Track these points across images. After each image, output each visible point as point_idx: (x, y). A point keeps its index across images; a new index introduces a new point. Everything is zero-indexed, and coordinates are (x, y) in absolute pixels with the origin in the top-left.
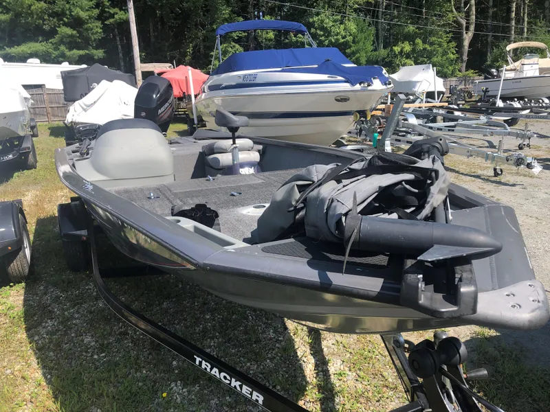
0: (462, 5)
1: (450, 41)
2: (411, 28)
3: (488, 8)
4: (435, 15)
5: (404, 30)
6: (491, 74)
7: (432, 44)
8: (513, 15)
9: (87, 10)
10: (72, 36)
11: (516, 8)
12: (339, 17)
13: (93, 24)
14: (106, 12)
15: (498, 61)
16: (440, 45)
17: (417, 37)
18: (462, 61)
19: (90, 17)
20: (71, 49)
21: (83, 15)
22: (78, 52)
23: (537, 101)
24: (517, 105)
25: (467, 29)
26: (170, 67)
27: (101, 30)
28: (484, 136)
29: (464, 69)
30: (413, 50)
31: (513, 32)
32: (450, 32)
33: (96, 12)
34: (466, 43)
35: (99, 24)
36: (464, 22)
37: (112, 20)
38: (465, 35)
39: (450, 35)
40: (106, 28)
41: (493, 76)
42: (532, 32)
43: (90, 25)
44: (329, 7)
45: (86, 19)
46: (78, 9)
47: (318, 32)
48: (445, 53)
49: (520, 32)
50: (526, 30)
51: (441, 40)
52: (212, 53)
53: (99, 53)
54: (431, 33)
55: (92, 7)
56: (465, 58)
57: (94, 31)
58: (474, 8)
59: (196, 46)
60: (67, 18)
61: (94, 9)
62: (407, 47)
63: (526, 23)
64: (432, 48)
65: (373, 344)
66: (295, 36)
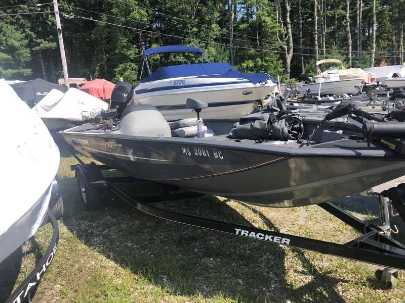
0: (284, 36)
1: (278, 60)
2: (252, 51)
3: (300, 38)
4: (267, 43)
5: (248, 52)
6: (309, 80)
7: (266, 61)
8: (316, 42)
9: (19, 41)
10: (7, 59)
11: (318, 38)
12: (204, 44)
13: (24, 50)
14: (33, 42)
15: (310, 72)
16: (272, 62)
17: (257, 57)
18: (287, 73)
19: (21, 46)
20: (6, 69)
21: (16, 44)
22: (12, 71)
23: (342, 96)
24: (332, 98)
25: (288, 51)
26: (84, 80)
27: (30, 55)
28: (319, 117)
29: (289, 78)
30: (255, 66)
31: (317, 53)
32: (278, 53)
33: (26, 42)
34: (289, 61)
35: (28, 50)
36: (286, 47)
37: (38, 48)
38: (287, 56)
39: (278, 55)
40: (33, 53)
41: (311, 82)
42: (329, 53)
43: (20, 51)
44: (196, 37)
45: (19, 47)
46: (13, 40)
47: (191, 54)
48: (275, 68)
49: (322, 53)
50: (325, 52)
51: (272, 59)
52: (115, 70)
53: (28, 72)
54: (266, 54)
55: (23, 38)
56: (289, 70)
57: (25, 55)
58: (291, 39)
59: (102, 65)
60: (3, 46)
61: (24, 39)
62: (251, 64)
63: (324, 47)
64: (267, 64)
65: (309, 229)
66: (174, 58)
